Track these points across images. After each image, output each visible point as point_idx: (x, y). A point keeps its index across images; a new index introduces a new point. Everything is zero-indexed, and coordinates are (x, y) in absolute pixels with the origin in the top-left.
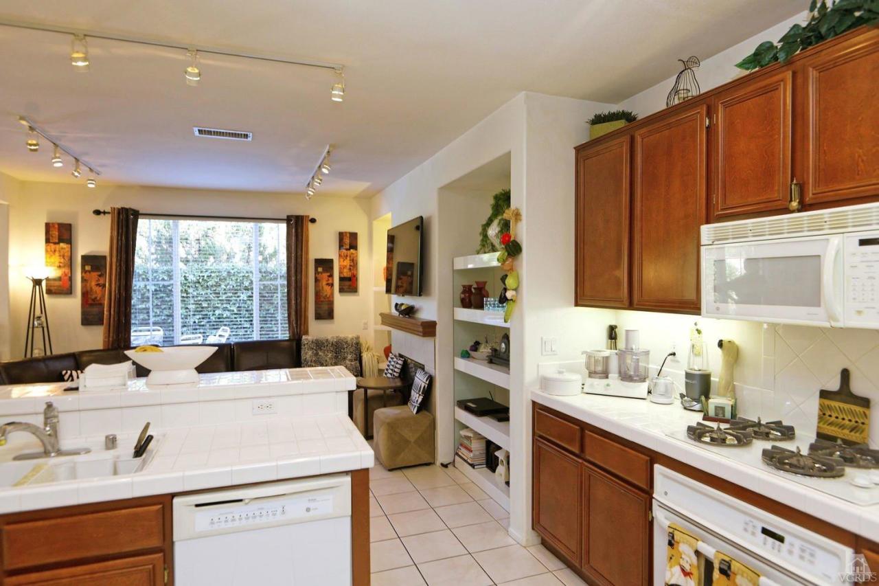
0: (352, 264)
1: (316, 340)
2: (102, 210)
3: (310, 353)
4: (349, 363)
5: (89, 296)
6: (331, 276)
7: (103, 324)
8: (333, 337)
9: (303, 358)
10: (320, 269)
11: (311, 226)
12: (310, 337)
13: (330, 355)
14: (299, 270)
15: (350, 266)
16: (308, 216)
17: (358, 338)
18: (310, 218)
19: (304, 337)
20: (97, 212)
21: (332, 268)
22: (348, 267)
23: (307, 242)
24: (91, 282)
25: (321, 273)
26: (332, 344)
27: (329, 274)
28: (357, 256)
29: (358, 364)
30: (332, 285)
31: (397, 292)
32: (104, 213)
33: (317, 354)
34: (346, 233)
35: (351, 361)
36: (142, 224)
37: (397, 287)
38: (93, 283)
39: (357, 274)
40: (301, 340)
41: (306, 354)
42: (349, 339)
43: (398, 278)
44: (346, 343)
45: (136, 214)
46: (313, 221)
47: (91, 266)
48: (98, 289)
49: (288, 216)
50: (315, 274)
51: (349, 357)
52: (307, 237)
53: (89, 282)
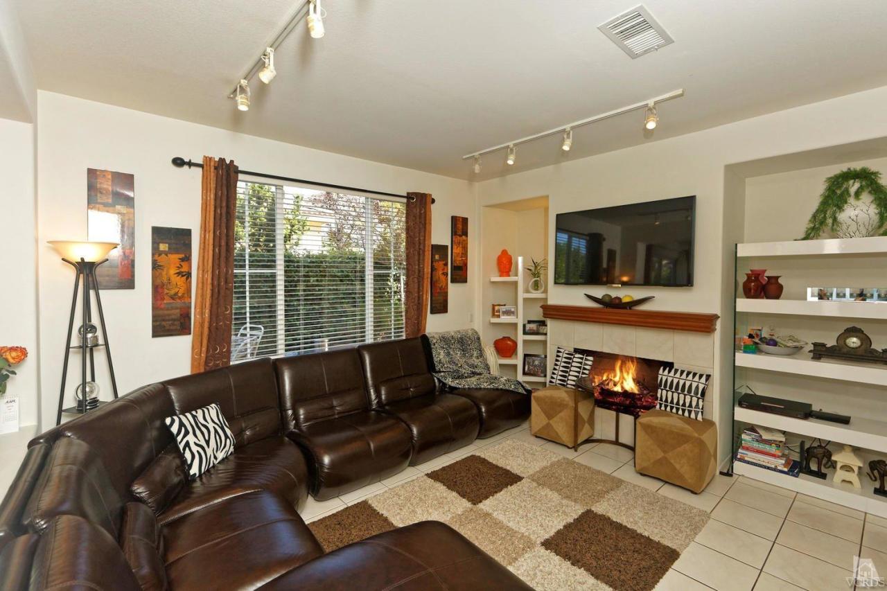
1: (443, 338)
2: (186, 160)
3: (442, 352)
5: (166, 291)
7: (190, 334)
8: (455, 333)
10: (437, 257)
11: (432, 206)
12: (436, 336)
13: (459, 354)
16: (428, 195)
17: (476, 331)
18: (430, 197)
20: (178, 162)
24: (168, 269)
26: (458, 341)
32: (190, 164)
33: (448, 353)
34: (459, 217)
35: (477, 358)
38: (173, 271)
39: (467, 263)
40: (427, 339)
42: (470, 334)
44: (469, 338)
45: (237, 171)
46: (433, 201)
47: (169, 244)
48: (180, 281)
49: (408, 193)
51: (475, 353)
53: (165, 269)
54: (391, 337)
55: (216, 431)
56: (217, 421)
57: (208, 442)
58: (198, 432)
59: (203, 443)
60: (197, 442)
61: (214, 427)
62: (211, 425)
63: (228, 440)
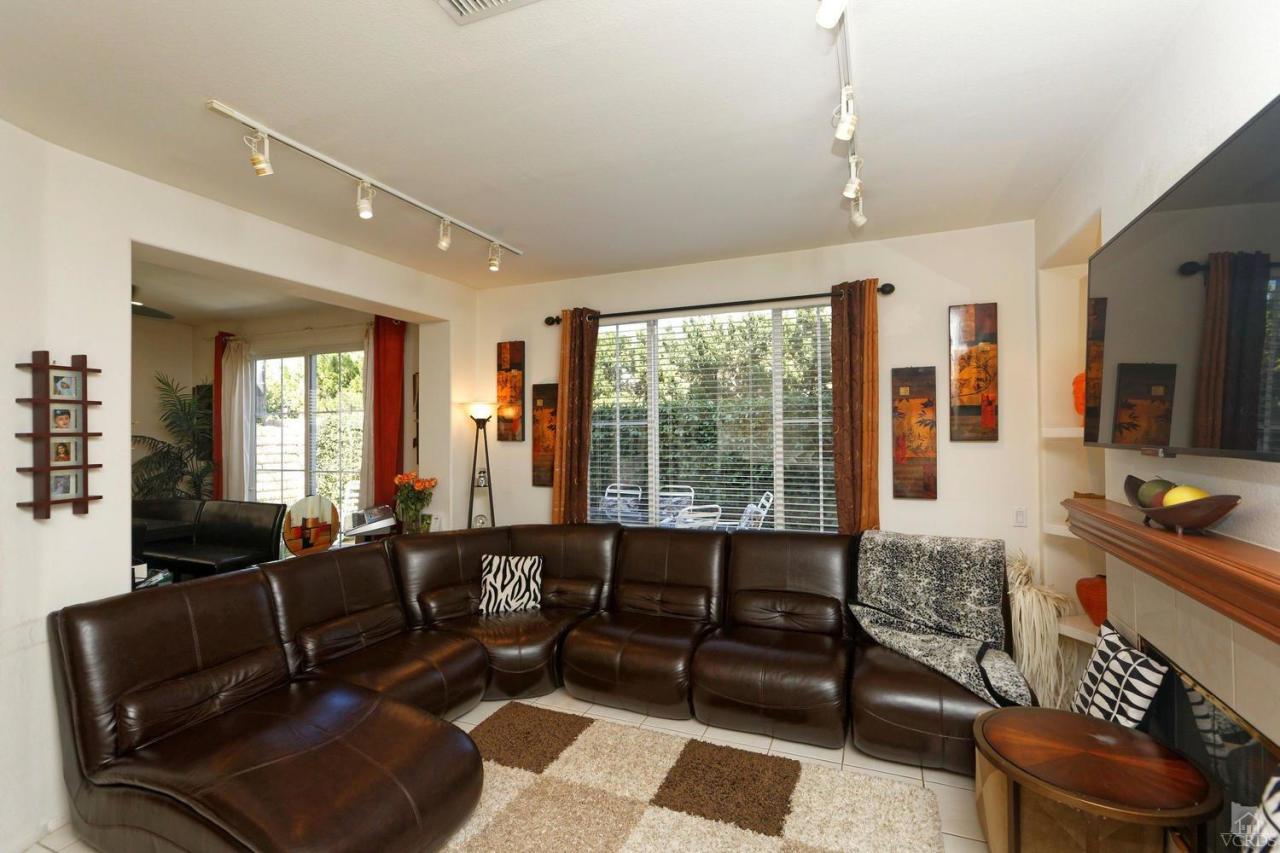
0: (983, 376)
1: (893, 544)
2: (554, 318)
3: (878, 570)
4: (973, 607)
6: (931, 404)
8: (933, 540)
9: (861, 581)
10: (905, 392)
11: (882, 301)
12: (879, 538)
13: (925, 582)
14: (856, 393)
15: (978, 379)
16: (875, 281)
17: (999, 547)
18: (880, 285)
19: (867, 534)
20: (550, 321)
21: (932, 387)
22: (973, 382)
23: (874, 332)
25: (907, 398)
26: (931, 557)
27: (925, 400)
28: (996, 357)
29: (999, 615)
30: (933, 424)
31: (1117, 441)
32: (557, 321)
33: (892, 576)
34: (968, 305)
35: (980, 602)
36: (605, 331)
37: (1118, 427)
39: (996, 398)
40: (859, 540)
41: (869, 571)
42: (974, 549)
43: (1121, 405)
44: (968, 557)
45: (596, 317)
46: (888, 289)
49: (833, 288)
50: (894, 400)
51: (975, 592)
52: (874, 323)
54: (819, 527)
55: (520, 580)
56: (526, 572)
57: (503, 587)
58: (500, 575)
59: (498, 586)
60: (493, 583)
61: (520, 577)
62: (518, 574)
63: (527, 594)
